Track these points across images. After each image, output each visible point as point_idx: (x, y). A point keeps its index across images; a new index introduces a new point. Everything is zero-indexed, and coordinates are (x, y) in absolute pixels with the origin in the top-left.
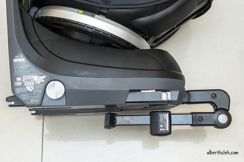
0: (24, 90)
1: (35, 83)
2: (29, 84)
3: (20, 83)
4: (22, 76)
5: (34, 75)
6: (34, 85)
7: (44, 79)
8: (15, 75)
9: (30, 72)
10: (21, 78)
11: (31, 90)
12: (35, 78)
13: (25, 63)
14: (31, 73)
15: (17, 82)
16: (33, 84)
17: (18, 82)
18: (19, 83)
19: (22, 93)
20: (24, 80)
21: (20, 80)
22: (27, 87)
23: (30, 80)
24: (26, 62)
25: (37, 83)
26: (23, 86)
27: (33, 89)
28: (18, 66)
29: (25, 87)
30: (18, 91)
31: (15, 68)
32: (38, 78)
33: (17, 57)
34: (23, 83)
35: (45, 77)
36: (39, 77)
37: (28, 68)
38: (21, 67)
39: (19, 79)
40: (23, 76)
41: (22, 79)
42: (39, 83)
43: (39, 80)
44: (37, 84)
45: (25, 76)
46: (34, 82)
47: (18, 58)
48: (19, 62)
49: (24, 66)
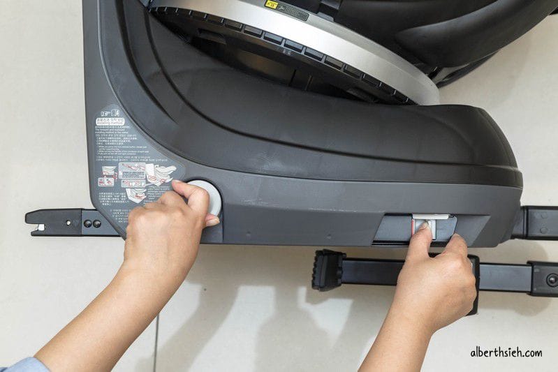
0: (120, 197)
1: (147, 182)
2: (134, 184)
3: (112, 180)
4: (116, 164)
5: (147, 163)
6: (147, 188)
7: (171, 175)
8: (100, 159)
9: (139, 154)
10: (114, 167)
11: (138, 201)
12: (150, 169)
13: (126, 130)
14: (140, 158)
15: (103, 176)
16: (143, 184)
17: (105, 179)
18: (110, 179)
19: (115, 206)
20: (121, 173)
21: (112, 173)
22: (128, 191)
23: (135, 175)
24: (128, 127)
25: (152, 182)
26: (118, 188)
27: (143, 198)
28: (108, 137)
29: (124, 190)
30: (105, 199)
31: (100, 141)
32: (156, 171)
33: (107, 114)
34: (118, 182)
35: (173, 168)
36: (159, 169)
37: (133, 143)
38: (113, 141)
39: (108, 170)
40: (120, 164)
41: (116, 170)
42: (158, 184)
43: (159, 177)
44: (153, 185)
45: (124, 163)
46: (146, 179)
47: (109, 116)
48: (110, 128)
49: (122, 138)
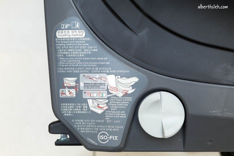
0: (82, 108)
1: (109, 93)
2: (95, 95)
3: (73, 91)
4: (77, 75)
5: (108, 74)
6: (108, 98)
7: (133, 87)
8: (61, 71)
9: (99, 66)
10: (75, 79)
11: (100, 111)
12: (111, 80)
13: (87, 42)
14: (101, 68)
15: (64, 87)
16: (105, 95)
17: (67, 90)
18: (71, 90)
19: (77, 116)
20: (82, 84)
21: (74, 84)
22: (90, 102)
23: (97, 86)
24: (88, 39)
25: (114, 93)
26: (79, 99)
27: (105, 108)
28: (69, 49)
29: (86, 101)
30: (67, 110)
31: (61, 53)
32: (117, 82)
33: (67, 27)
34: (79, 93)
35: (135, 80)
36: (120, 80)
37: (93, 54)
38: (74, 53)
39: (70, 81)
40: (81, 75)
41: (78, 82)
42: (120, 95)
43: (121, 88)
44: (115, 96)
45: (86, 75)
46: (108, 90)
47: (69, 28)
48: (70, 40)
49: (83, 50)
